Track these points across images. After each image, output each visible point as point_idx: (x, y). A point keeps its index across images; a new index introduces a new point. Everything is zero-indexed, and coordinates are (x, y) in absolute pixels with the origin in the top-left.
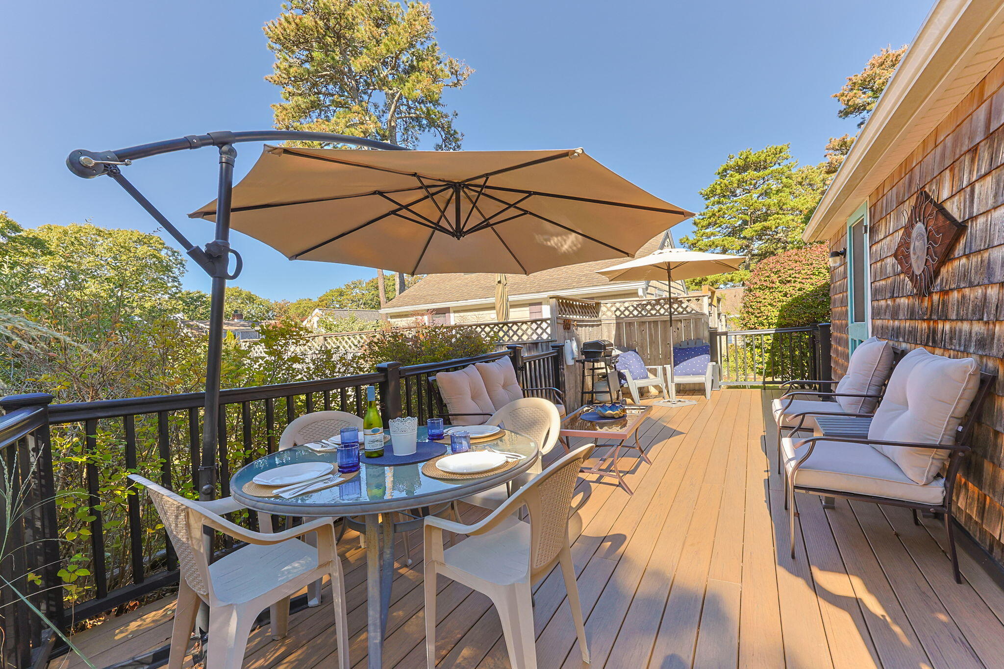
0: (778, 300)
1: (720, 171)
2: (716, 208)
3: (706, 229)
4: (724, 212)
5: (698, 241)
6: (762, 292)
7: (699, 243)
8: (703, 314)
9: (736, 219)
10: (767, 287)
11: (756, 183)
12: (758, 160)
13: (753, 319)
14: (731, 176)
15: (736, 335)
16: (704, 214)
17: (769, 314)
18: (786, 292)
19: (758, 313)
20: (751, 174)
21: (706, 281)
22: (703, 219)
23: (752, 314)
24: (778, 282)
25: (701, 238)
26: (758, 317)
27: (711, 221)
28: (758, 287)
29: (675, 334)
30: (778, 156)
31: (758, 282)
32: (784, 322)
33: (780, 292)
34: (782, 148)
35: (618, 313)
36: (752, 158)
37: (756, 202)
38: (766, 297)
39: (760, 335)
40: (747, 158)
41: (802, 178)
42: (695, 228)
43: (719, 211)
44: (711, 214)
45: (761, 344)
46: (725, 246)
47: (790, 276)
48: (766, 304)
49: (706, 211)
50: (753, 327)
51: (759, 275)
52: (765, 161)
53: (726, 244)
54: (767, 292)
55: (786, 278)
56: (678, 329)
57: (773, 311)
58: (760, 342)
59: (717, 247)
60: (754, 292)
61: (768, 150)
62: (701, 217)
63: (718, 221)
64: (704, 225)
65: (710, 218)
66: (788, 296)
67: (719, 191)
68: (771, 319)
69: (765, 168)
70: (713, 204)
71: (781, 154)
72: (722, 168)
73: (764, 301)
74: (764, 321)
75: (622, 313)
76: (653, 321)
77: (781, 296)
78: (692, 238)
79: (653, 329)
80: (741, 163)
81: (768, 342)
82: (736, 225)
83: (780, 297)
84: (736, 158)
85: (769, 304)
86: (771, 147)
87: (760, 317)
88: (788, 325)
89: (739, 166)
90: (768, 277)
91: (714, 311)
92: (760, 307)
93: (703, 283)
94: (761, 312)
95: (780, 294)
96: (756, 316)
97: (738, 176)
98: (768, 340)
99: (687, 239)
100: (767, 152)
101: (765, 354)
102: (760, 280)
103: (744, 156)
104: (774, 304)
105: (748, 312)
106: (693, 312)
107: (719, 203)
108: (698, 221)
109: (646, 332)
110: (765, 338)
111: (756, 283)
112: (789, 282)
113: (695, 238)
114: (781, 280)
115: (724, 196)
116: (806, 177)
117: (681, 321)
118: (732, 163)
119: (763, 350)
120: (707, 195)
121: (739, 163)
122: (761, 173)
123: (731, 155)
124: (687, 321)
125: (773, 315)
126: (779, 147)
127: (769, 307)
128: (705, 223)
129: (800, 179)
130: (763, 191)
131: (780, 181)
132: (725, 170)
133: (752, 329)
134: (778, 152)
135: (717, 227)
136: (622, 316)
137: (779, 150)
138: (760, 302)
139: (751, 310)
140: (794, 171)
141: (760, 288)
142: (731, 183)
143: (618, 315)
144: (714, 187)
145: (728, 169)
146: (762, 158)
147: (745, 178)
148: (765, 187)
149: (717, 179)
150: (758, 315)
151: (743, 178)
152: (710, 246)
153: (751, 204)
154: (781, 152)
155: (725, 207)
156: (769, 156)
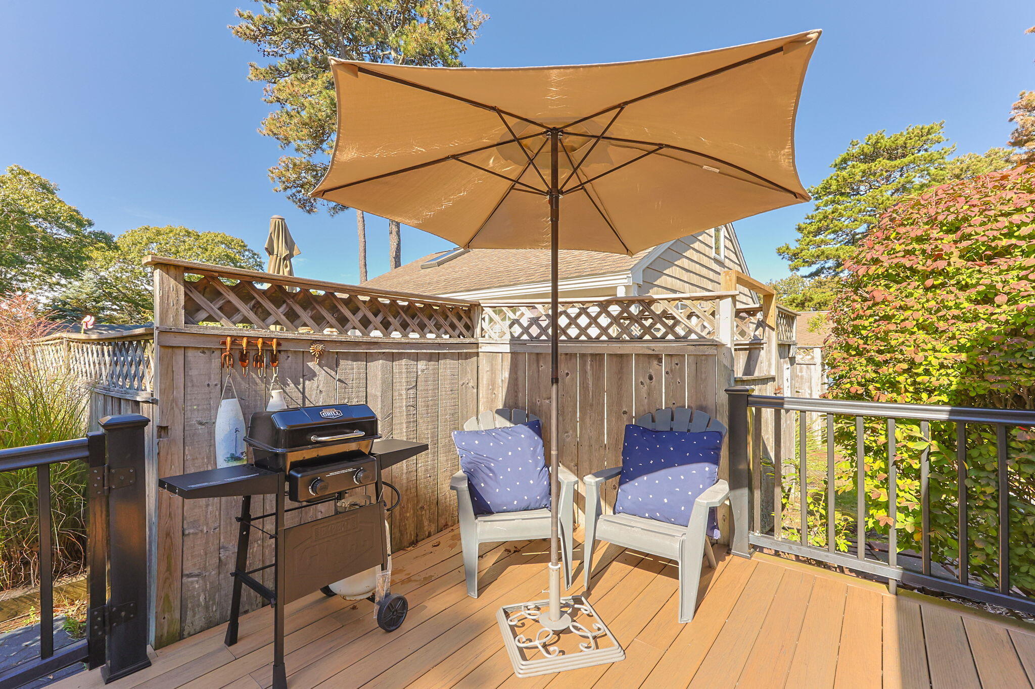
0: (956, 312)
1: (838, 161)
2: (829, 209)
3: (815, 236)
4: (840, 213)
5: (802, 250)
6: (895, 287)
7: (804, 253)
8: (717, 345)
9: (858, 223)
10: (913, 271)
11: (890, 175)
12: (894, 146)
13: (862, 369)
14: (853, 167)
15: (804, 412)
16: (812, 217)
17: (920, 356)
18: (992, 286)
19: (880, 352)
20: (882, 163)
21: (810, 301)
22: (810, 223)
23: (860, 354)
24: (956, 253)
25: (806, 247)
26: (878, 365)
27: (821, 225)
28: (880, 271)
29: (644, 390)
30: (924, 138)
31: (884, 258)
32: (978, 387)
33: (965, 287)
34: (932, 128)
35: (517, 330)
36: (886, 142)
37: (888, 199)
38: (910, 302)
39: (885, 419)
40: (877, 142)
41: (961, 170)
42: (800, 236)
43: (833, 212)
44: (821, 217)
45: (885, 445)
46: (839, 257)
47: (1010, 235)
48: (910, 324)
49: (814, 213)
50: (861, 391)
51: (888, 238)
52: (905, 146)
53: (841, 254)
54: (914, 288)
55: (995, 238)
56: (651, 378)
57: (934, 350)
58: (882, 439)
59: (828, 258)
60: (869, 288)
61: (910, 130)
62: (808, 221)
63: (831, 226)
64: (812, 230)
65: (820, 221)
66: (1000, 299)
67: (834, 187)
68: (927, 372)
69: (904, 156)
70: (826, 205)
71: (930, 137)
72: (840, 158)
73: (900, 315)
74: (901, 379)
75: (526, 330)
76: (592, 355)
77: (970, 300)
78: (794, 246)
79: (589, 372)
80: (868, 150)
81: (911, 445)
82: (857, 231)
83: (966, 305)
84: (862, 144)
85: (921, 327)
86: (915, 128)
87: (886, 362)
88: (990, 399)
89: (865, 155)
90: (919, 240)
91: (769, 338)
92: (887, 333)
93: (806, 304)
94: (891, 350)
95: (962, 295)
96: (870, 360)
97: (863, 166)
98: (911, 438)
99: (788, 248)
100: (908, 133)
101: (899, 482)
102: (892, 252)
103: (873, 140)
104: (942, 325)
105: (847, 348)
106: (693, 336)
107: (833, 202)
108: (803, 226)
109: (573, 379)
110: (899, 433)
111: (876, 261)
112: (1006, 252)
113: (798, 247)
114: (968, 250)
115: (842, 194)
116: (968, 168)
117: (658, 358)
118: (855, 151)
119: (893, 469)
120: (817, 193)
121: (865, 150)
122: (897, 162)
123: (855, 141)
124: (675, 360)
125: (935, 362)
126: (927, 127)
127: (921, 335)
128: (813, 228)
129: (957, 171)
130: (899, 186)
131: (926, 172)
132: (845, 161)
133: (858, 397)
134: (925, 136)
135: (829, 234)
136: (525, 337)
137: (926, 130)
138: (887, 318)
139: (855, 341)
140: (947, 159)
141: (887, 276)
142: (851, 175)
143: (516, 335)
144: (828, 182)
145: (849, 159)
146: (901, 142)
147: (873, 167)
148: (902, 180)
149: (834, 172)
150: (879, 358)
151: (870, 169)
152: (818, 256)
153: (880, 201)
154: (929, 133)
155: (842, 207)
156: (911, 139)
